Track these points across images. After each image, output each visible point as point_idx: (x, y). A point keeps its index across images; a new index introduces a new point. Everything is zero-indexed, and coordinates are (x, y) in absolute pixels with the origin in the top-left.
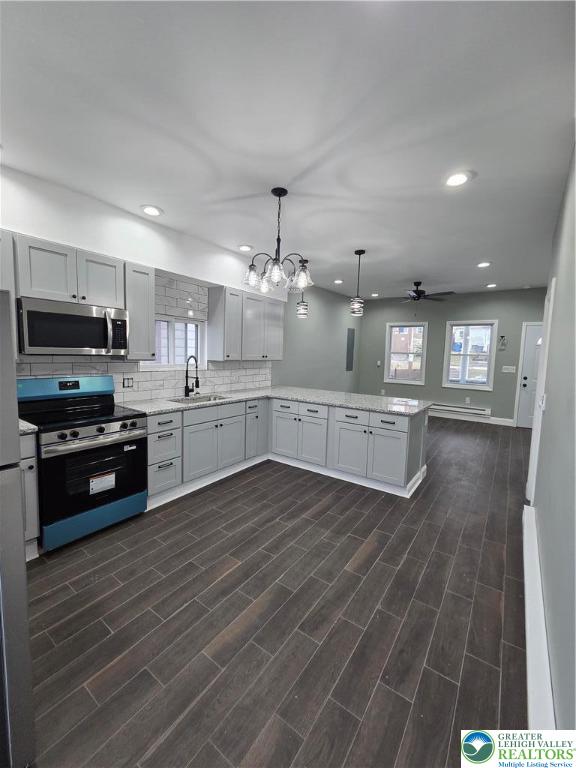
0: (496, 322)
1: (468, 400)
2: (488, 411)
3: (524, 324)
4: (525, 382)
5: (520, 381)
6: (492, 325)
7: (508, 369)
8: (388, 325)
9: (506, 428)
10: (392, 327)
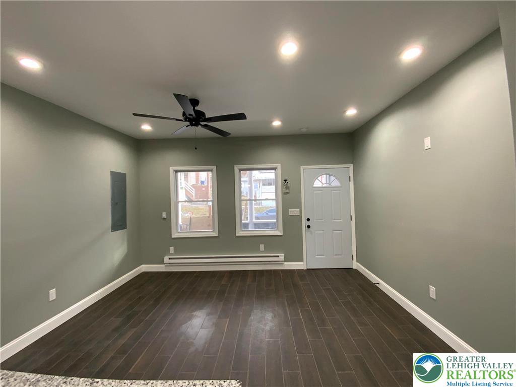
0: (279, 166)
1: (262, 247)
2: (282, 257)
3: (302, 168)
4: (308, 223)
5: (304, 223)
6: (275, 169)
7: (293, 212)
8: (172, 169)
9: (299, 271)
10: (177, 172)
